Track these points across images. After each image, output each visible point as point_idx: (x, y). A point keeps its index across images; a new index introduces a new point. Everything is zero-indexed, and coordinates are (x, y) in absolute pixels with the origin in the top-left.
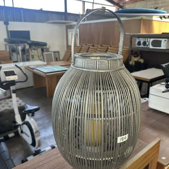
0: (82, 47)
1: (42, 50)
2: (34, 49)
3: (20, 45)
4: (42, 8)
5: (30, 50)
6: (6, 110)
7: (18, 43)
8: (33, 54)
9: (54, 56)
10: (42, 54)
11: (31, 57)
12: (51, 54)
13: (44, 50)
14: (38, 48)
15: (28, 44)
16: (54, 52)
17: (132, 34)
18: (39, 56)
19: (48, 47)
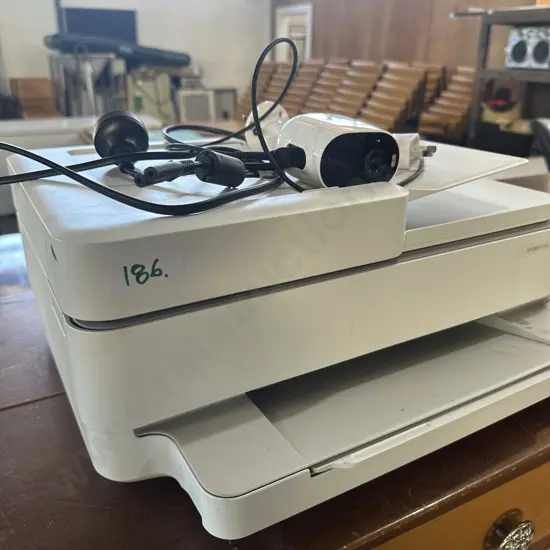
1: (176, 82)
2: (145, 77)
3: (90, 60)
5: (129, 79)
7: (81, 50)
8: (138, 93)
9: (218, 105)
10: (173, 97)
11: (131, 103)
12: (205, 98)
13: (184, 81)
14: (159, 72)
15: (120, 55)
16: (219, 92)
17: (490, 12)
18: (159, 104)
19: (196, 72)
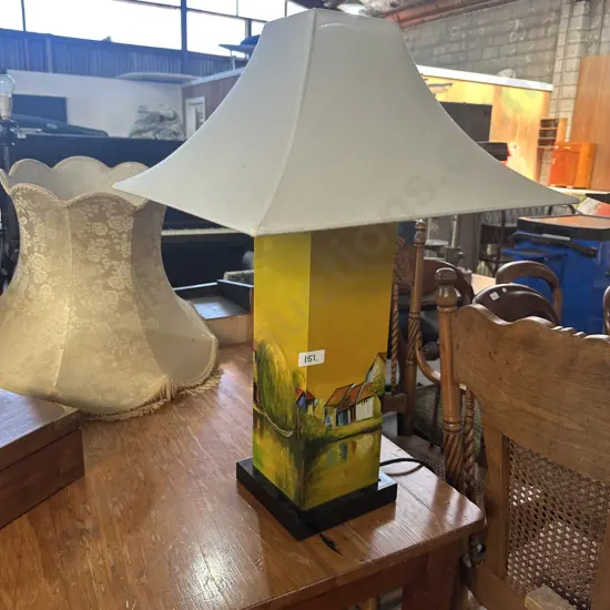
4: (109, 38)
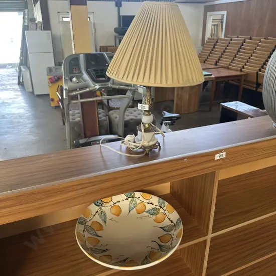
0: (231, 40)
6: (132, 119)
